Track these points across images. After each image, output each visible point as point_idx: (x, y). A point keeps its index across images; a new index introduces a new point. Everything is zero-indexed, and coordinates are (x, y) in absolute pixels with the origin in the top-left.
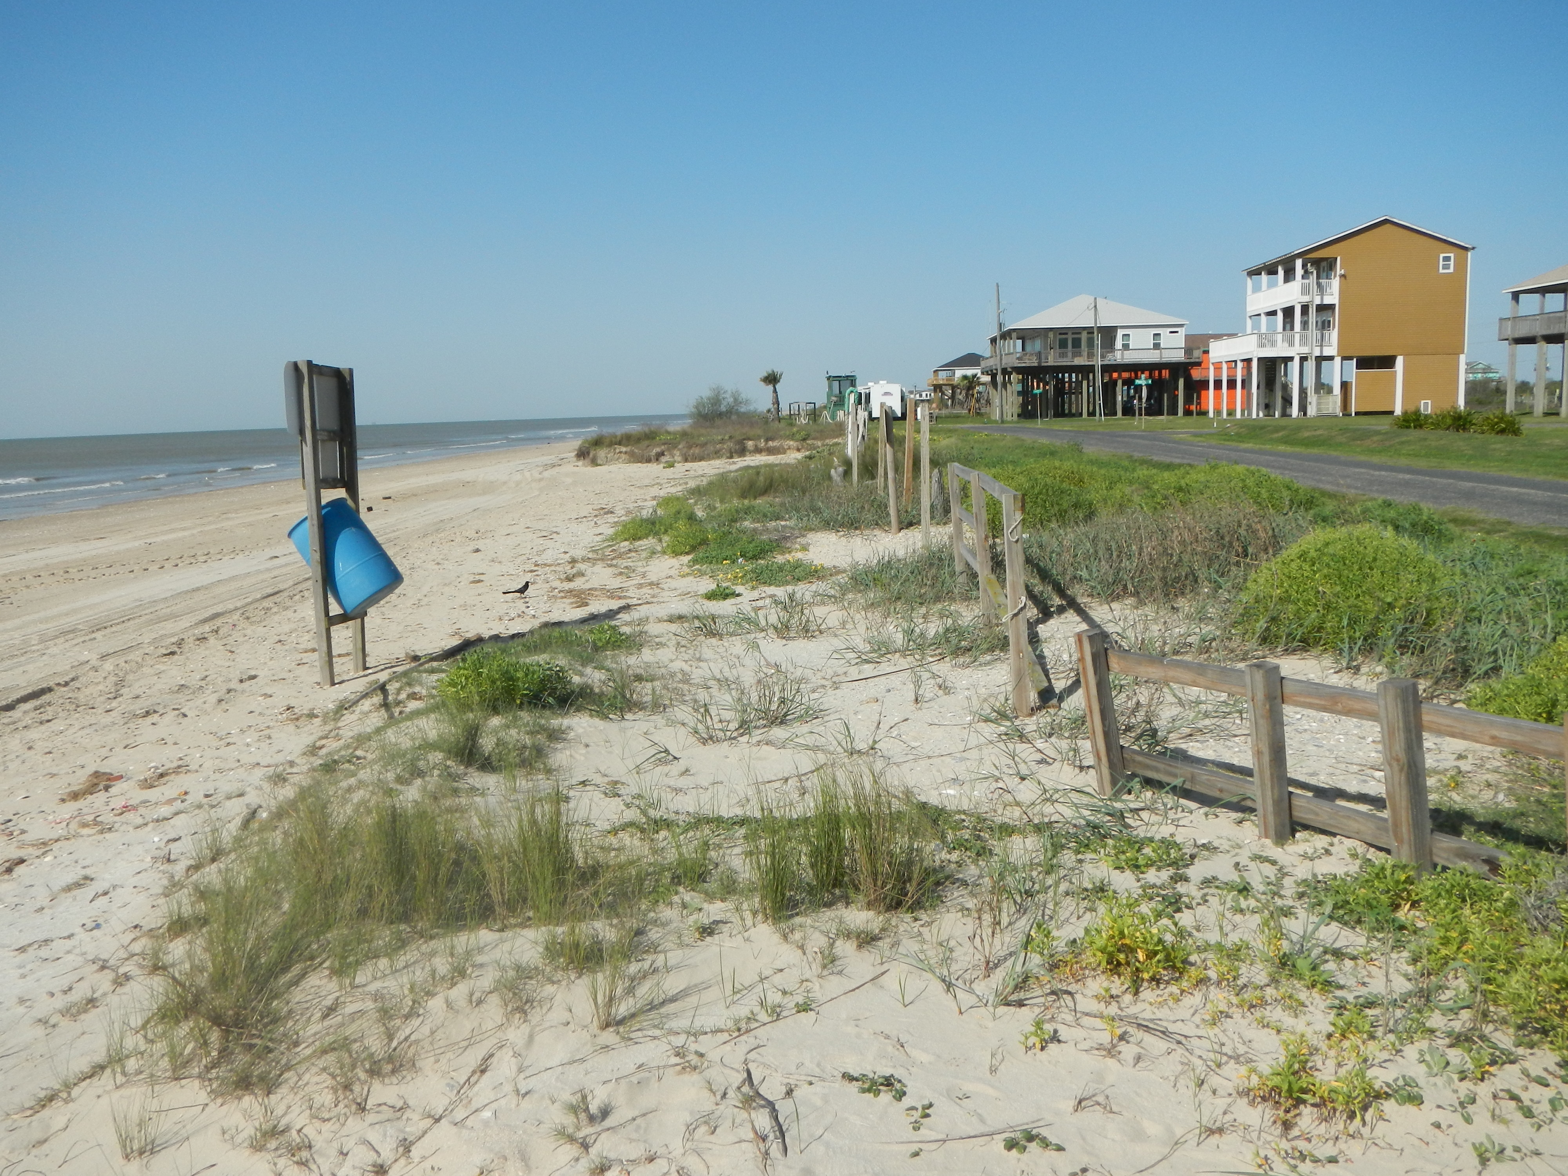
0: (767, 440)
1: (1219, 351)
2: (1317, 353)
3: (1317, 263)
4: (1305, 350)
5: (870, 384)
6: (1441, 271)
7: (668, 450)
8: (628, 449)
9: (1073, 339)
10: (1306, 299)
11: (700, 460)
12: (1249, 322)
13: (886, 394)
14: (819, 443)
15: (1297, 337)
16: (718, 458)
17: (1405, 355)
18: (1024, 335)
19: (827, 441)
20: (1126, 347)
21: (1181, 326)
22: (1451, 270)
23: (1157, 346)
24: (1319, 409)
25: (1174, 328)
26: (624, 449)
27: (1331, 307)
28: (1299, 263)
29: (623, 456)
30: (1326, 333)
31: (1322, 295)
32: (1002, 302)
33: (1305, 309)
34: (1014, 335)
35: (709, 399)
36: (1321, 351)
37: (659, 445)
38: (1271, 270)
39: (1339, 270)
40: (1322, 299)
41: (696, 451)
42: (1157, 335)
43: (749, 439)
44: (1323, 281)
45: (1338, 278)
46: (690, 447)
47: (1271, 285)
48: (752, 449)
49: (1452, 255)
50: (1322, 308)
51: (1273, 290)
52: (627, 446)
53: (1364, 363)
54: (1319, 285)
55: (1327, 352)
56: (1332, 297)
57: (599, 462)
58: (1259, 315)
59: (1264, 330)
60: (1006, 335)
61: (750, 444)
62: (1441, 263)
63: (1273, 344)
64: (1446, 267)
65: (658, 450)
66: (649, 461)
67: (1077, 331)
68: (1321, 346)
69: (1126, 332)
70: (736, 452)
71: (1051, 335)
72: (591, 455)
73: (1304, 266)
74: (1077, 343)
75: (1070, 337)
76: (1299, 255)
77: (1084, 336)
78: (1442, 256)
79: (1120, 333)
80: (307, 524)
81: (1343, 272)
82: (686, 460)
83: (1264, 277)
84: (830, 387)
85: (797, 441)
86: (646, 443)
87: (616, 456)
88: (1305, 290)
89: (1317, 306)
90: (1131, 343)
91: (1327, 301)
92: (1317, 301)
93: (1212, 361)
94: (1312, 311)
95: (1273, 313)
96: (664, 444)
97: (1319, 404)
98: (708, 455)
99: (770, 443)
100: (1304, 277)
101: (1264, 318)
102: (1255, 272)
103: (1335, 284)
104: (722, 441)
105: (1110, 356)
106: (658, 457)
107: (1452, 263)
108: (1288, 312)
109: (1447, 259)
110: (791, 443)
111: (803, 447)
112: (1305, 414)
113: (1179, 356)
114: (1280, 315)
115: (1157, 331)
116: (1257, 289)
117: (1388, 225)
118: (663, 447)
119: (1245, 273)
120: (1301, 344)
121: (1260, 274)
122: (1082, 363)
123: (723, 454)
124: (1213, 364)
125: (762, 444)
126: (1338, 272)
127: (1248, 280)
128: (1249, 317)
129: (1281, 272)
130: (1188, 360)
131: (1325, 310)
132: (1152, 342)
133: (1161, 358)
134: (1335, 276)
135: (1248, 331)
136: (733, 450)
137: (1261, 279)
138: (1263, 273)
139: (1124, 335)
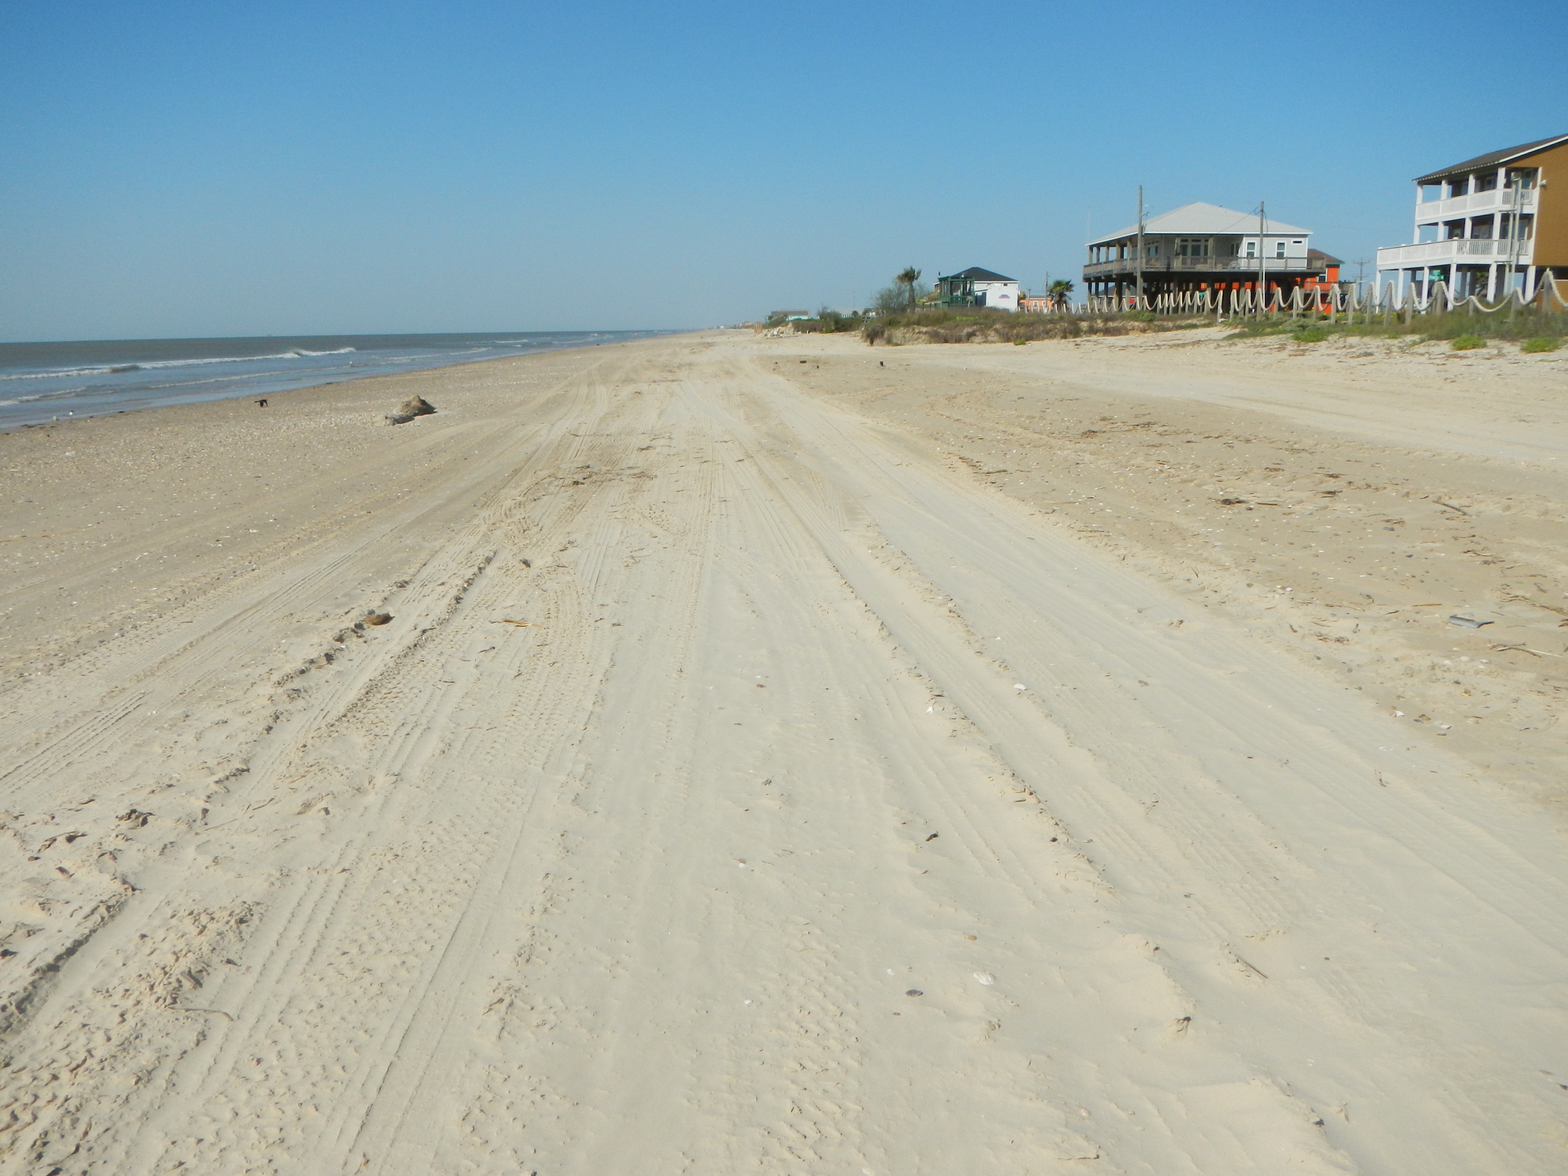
2: (1514, 262)
3: (1520, 172)
4: (1503, 258)
7: (981, 330)
8: (929, 329)
9: (1193, 247)
10: (1507, 208)
12: (1417, 232)
15: (1495, 246)
20: (1251, 255)
21: (1304, 236)
23: (1280, 256)
25: (1298, 238)
26: (924, 329)
27: (1530, 217)
28: (1502, 172)
29: (923, 337)
30: (1523, 242)
31: (1522, 205)
33: (1505, 217)
36: (1518, 260)
38: (1457, 179)
39: (1540, 180)
40: (1522, 209)
42: (1281, 245)
44: (1524, 191)
45: (1538, 189)
47: (1454, 195)
50: (1521, 217)
51: (1459, 199)
52: (927, 326)
54: (1520, 194)
55: (1523, 261)
56: (1532, 207)
57: (895, 341)
58: (1436, 224)
61: (1084, 325)
65: (970, 330)
66: (958, 340)
67: (1198, 238)
68: (1517, 255)
69: (1251, 240)
70: (1071, 333)
71: (1178, 241)
72: (886, 335)
73: (1508, 175)
74: (1197, 250)
75: (1190, 244)
76: (1503, 164)
77: (1211, 243)
79: (1245, 241)
81: (1544, 182)
83: (1445, 186)
85: (1143, 321)
87: (915, 336)
88: (1506, 200)
89: (1518, 214)
90: (1255, 251)
91: (1527, 210)
92: (1518, 210)
93: (1379, 268)
94: (1513, 222)
95: (1457, 222)
99: (1111, 324)
100: (1508, 185)
101: (1442, 227)
102: (1433, 181)
103: (1534, 194)
105: (1233, 264)
106: (970, 336)
108: (1482, 222)
110: (1136, 324)
113: (1301, 266)
114: (1469, 224)
115: (1281, 240)
116: (1431, 198)
118: (975, 327)
119: (1415, 182)
120: (1500, 252)
121: (1440, 183)
122: (1210, 270)
123: (1056, 334)
124: (1380, 271)
125: (1100, 324)
126: (1539, 182)
127: (1419, 189)
128: (1419, 226)
129: (1472, 181)
130: (1309, 271)
131: (1526, 218)
132: (1276, 251)
133: (1286, 267)
134: (1534, 187)
135: (1416, 241)
136: (1068, 330)
137: (1441, 189)
138: (1443, 182)
139: (1249, 244)
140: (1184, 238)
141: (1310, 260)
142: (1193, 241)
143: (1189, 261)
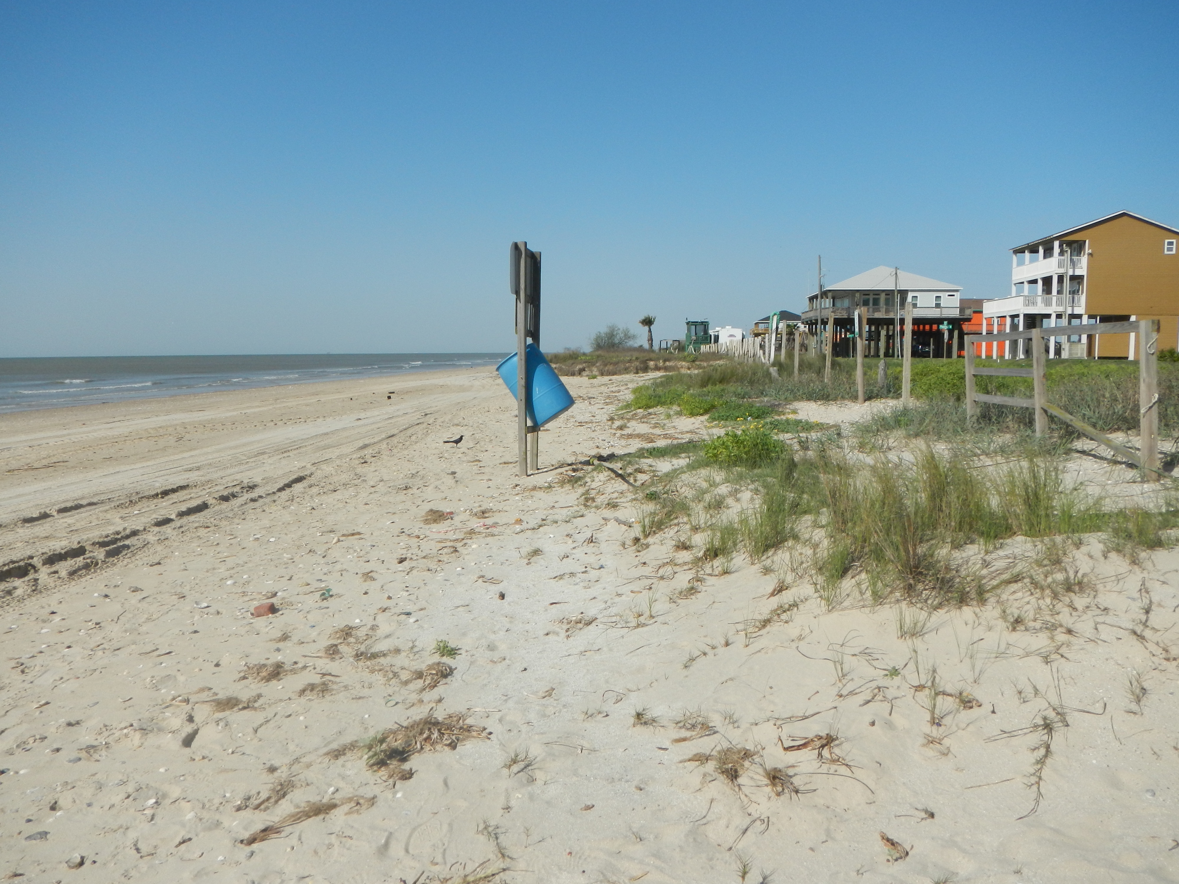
0: (665, 361)
1: (990, 309)
2: (1069, 311)
3: (1070, 244)
4: (1060, 309)
5: (717, 329)
6: (1166, 252)
7: (589, 367)
8: (557, 366)
9: (874, 299)
10: (1062, 271)
11: (613, 375)
12: (1014, 288)
13: (731, 336)
14: (705, 364)
15: (1054, 299)
16: (627, 373)
17: (1137, 315)
18: (836, 295)
19: (711, 363)
20: (915, 306)
21: (957, 291)
22: (1174, 252)
23: (938, 306)
24: (1070, 354)
25: (952, 293)
27: (1081, 277)
28: (1056, 244)
30: (1076, 297)
31: (1074, 268)
32: (823, 269)
33: (1061, 278)
34: (830, 295)
35: (606, 334)
36: (1073, 310)
37: (581, 363)
38: (1033, 249)
39: (1087, 250)
40: (1074, 271)
41: (611, 368)
42: (938, 298)
43: (651, 360)
44: (1075, 258)
45: (1086, 256)
46: (606, 365)
47: (1032, 261)
48: (653, 367)
49: (1174, 241)
50: (1073, 278)
51: (1035, 264)
52: (556, 363)
53: (1105, 319)
54: (1072, 260)
55: (1077, 311)
56: (1082, 270)
58: (1023, 283)
59: (1026, 293)
60: (824, 294)
61: (651, 364)
62: (1166, 246)
63: (1034, 303)
64: (1170, 249)
65: (581, 367)
66: (573, 374)
67: (877, 293)
68: (1073, 307)
69: (915, 294)
70: (641, 369)
71: (857, 295)
73: (1061, 246)
74: (876, 302)
75: (871, 297)
76: (1057, 238)
77: (883, 297)
78: (1167, 241)
79: (910, 295)
80: (515, 359)
81: (1090, 251)
82: (602, 374)
83: (1027, 254)
84: (689, 330)
85: (688, 362)
86: (571, 362)
88: (1060, 265)
89: (1071, 276)
90: (918, 302)
91: (1078, 272)
92: (1071, 273)
93: (985, 316)
94: (1067, 281)
95: (1035, 282)
96: (585, 362)
97: (1070, 350)
98: (620, 371)
99: (667, 363)
100: (1062, 253)
101: (1026, 285)
102: (1020, 251)
103: (1084, 260)
104: (630, 361)
106: (580, 372)
107: (1174, 246)
108: (1047, 281)
109: (1171, 243)
110: (684, 363)
111: (692, 367)
112: (1060, 356)
113: (955, 313)
114: (1040, 283)
115: (938, 294)
116: (1021, 263)
117: (1125, 218)
118: (584, 365)
119: (1012, 251)
120: (1057, 305)
121: (1024, 252)
122: (882, 317)
123: (631, 370)
124: (986, 318)
125: (661, 363)
126: (1087, 252)
127: (1014, 256)
128: (1015, 284)
129: (1041, 250)
130: (962, 317)
131: (1076, 279)
132: (935, 302)
133: (941, 314)
134: (1084, 254)
135: (1014, 294)
136: (639, 368)
137: (1025, 256)
138: (1026, 251)
139: (913, 297)
140: (865, 293)
141: (962, 310)
142: (874, 294)
143: (871, 310)
